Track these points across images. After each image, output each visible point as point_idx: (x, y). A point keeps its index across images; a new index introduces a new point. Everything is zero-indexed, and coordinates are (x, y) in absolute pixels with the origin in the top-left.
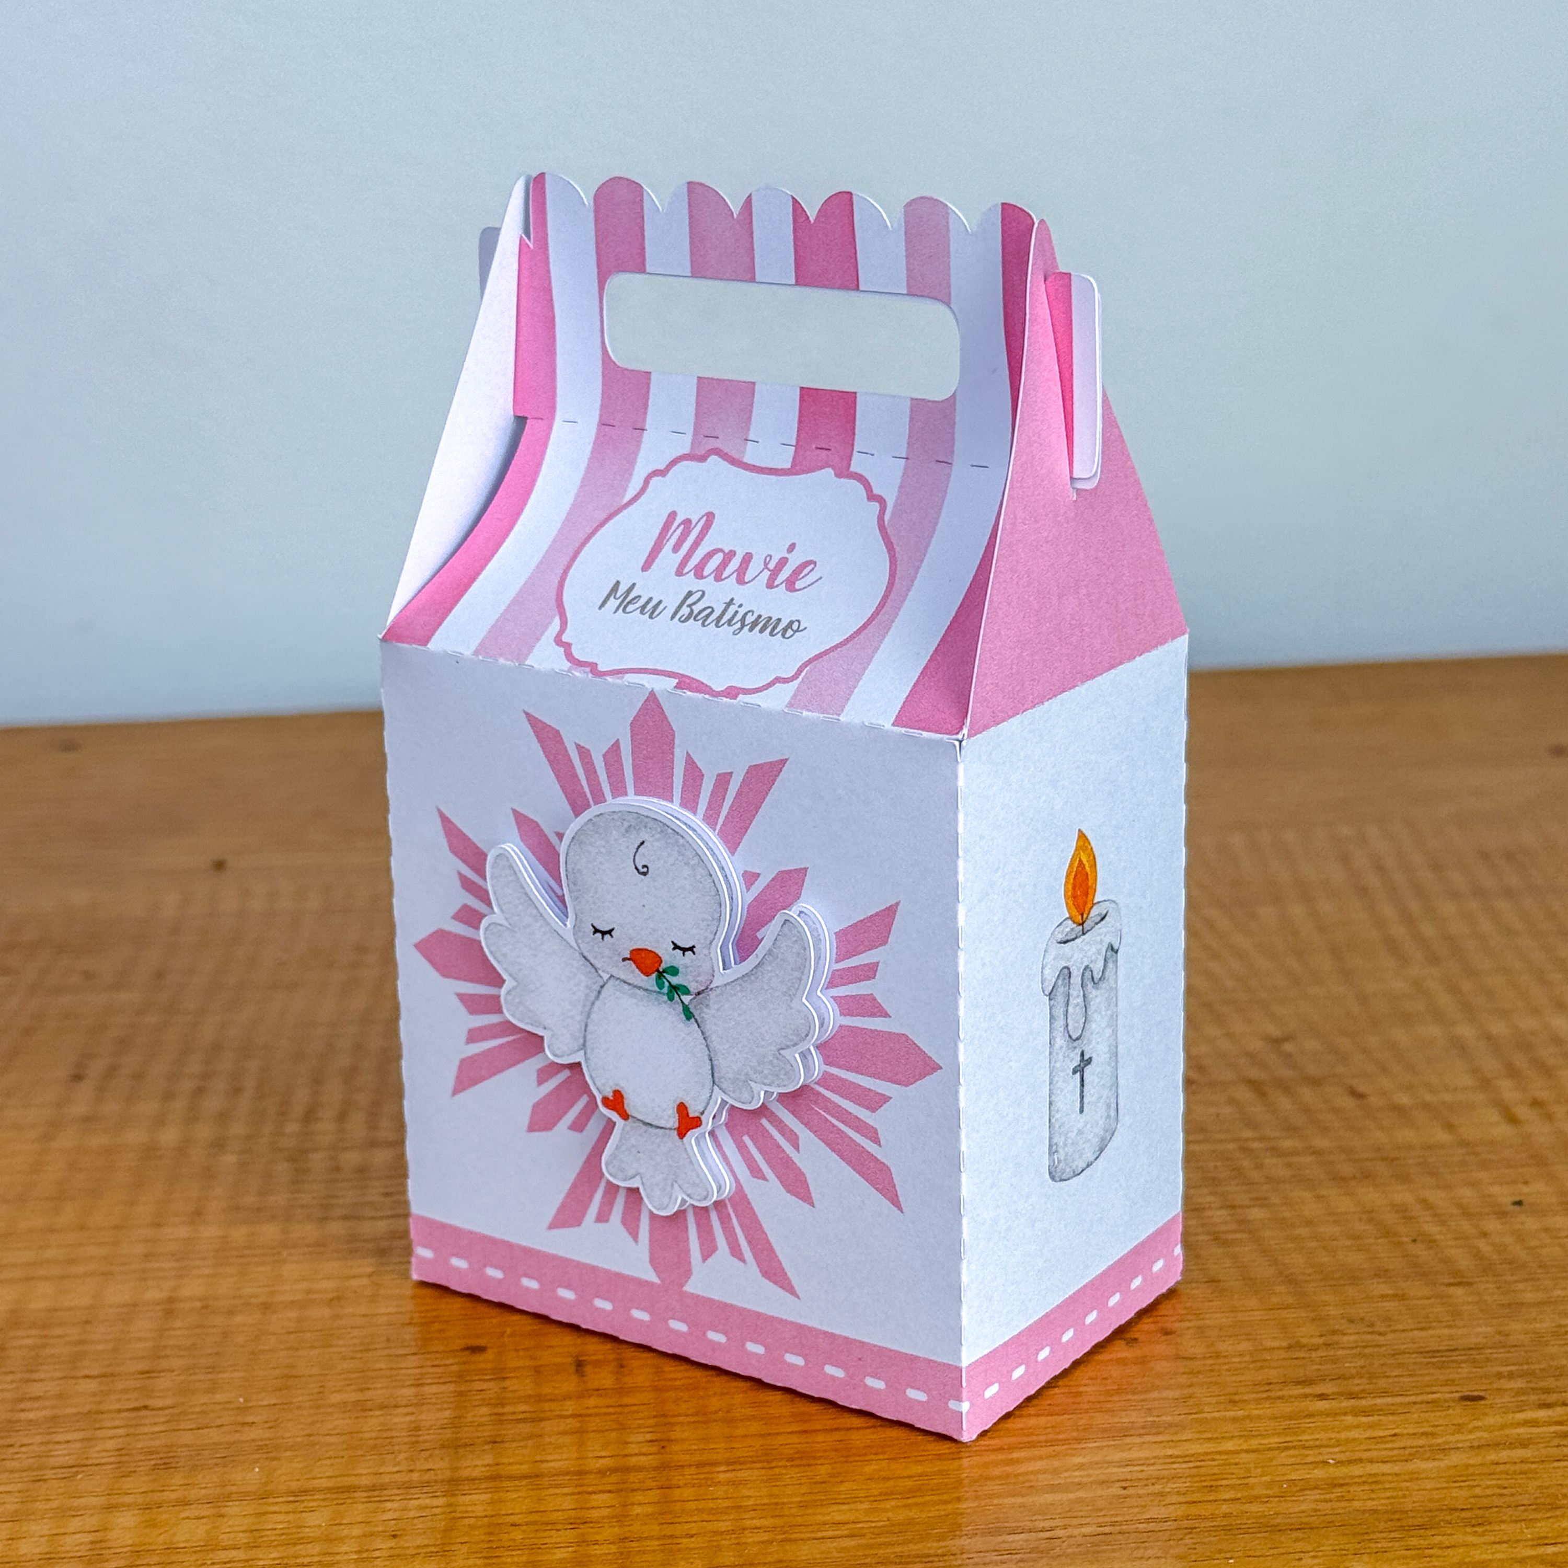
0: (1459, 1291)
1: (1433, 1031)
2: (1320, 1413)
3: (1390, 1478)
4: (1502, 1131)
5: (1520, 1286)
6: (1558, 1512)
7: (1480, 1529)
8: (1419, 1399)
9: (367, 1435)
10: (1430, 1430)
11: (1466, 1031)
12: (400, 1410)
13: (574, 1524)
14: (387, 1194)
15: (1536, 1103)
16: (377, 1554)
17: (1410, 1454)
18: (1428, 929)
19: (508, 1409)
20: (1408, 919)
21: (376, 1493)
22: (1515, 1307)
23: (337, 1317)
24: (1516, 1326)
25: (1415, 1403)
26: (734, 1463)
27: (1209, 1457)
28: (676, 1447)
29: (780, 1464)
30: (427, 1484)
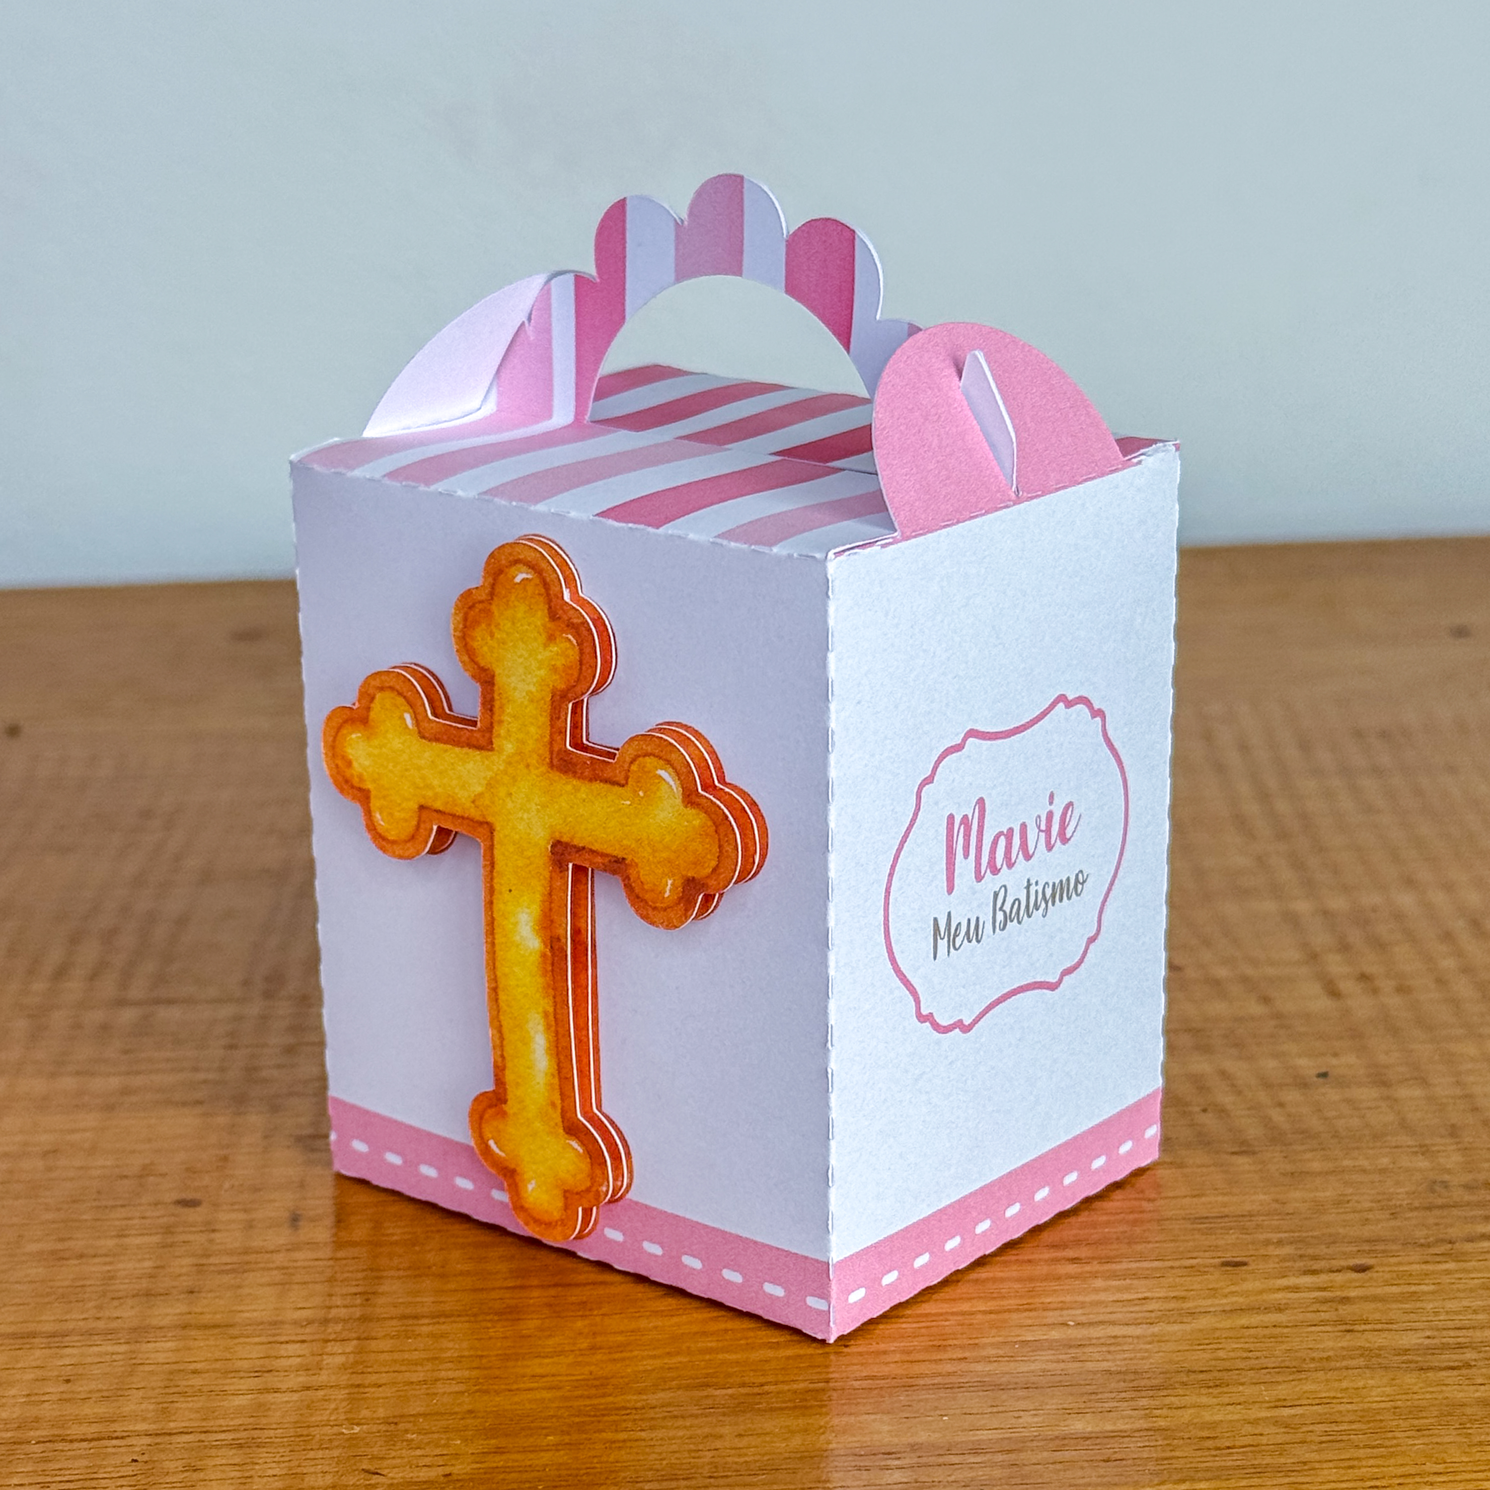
0: (1241, 1160)
1: (1269, 906)
2: (1069, 1276)
3: (1130, 1340)
4: (1321, 1003)
5: (1308, 1156)
6: (1303, 1376)
7: (1215, 1391)
8: (1177, 1264)
9: (58, 1284)
10: (1183, 1294)
11: (1303, 906)
12: (97, 1260)
13: (259, 1373)
14: (126, 1052)
15: (1364, 977)
16: (46, 1398)
17: (1156, 1318)
18: (1282, 806)
19: (212, 1260)
20: (1264, 797)
21: (57, 1339)
22: (1297, 1176)
23: (50, 1169)
24: (1297, 1194)
25: (1172, 1268)
26: (439, 1316)
27: (941, 1318)
28: (381, 1301)
29: (488, 1318)
30: (111, 1332)
